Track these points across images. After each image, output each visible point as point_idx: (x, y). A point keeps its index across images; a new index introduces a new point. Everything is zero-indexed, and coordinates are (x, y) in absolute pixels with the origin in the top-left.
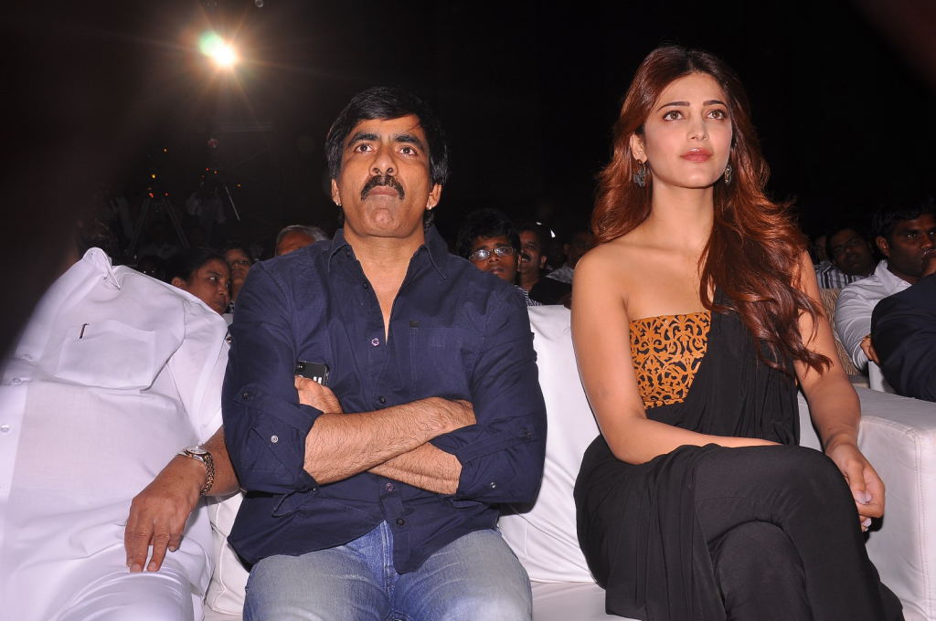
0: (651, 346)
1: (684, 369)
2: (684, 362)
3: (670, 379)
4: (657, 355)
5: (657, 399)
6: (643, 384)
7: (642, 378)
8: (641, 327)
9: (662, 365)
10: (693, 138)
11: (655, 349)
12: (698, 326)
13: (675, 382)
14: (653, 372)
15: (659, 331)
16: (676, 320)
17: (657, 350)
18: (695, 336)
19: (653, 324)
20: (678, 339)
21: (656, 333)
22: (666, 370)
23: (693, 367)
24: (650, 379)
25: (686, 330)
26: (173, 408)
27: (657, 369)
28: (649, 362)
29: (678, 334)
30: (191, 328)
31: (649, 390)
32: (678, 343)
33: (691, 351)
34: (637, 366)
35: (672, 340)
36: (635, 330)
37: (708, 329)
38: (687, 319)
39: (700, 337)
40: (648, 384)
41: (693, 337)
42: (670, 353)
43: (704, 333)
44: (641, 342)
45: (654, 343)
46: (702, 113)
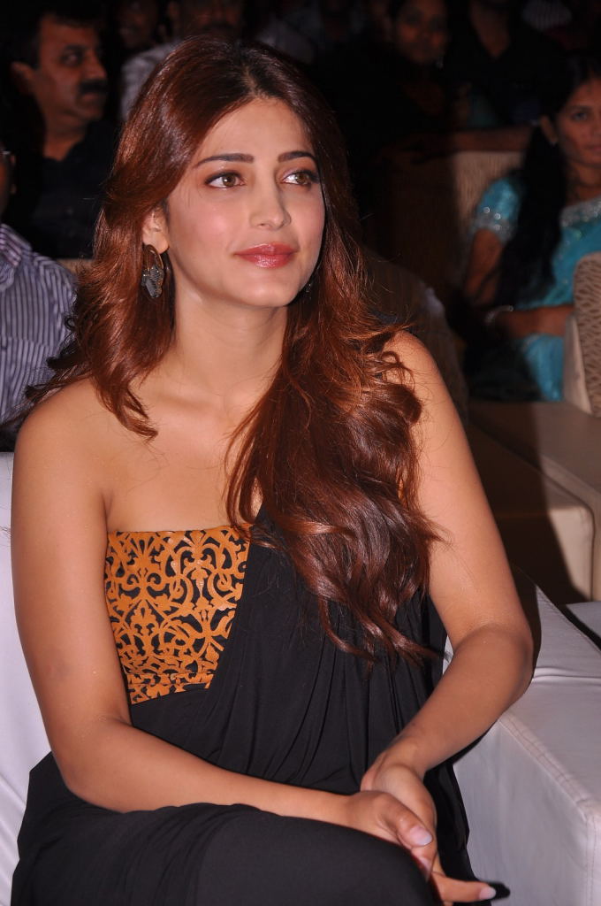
0: (143, 584)
1: (198, 628)
2: (198, 617)
3: (172, 645)
4: (152, 601)
6: (126, 648)
7: (126, 639)
8: (130, 547)
9: (160, 619)
10: (262, 224)
11: (149, 589)
12: (226, 552)
13: (182, 649)
14: (145, 631)
15: (156, 558)
16: (186, 539)
17: (154, 594)
18: (219, 570)
19: (150, 544)
20: (189, 576)
21: (153, 561)
22: (166, 629)
23: (214, 624)
24: (139, 643)
25: (204, 558)
27: (150, 626)
28: (137, 612)
29: (189, 566)
31: (136, 659)
33: (209, 598)
34: (116, 615)
35: (179, 577)
36: (120, 551)
37: (243, 557)
38: (206, 537)
39: (228, 572)
40: (135, 649)
41: (214, 572)
42: (174, 600)
43: (236, 563)
44: (127, 574)
45: (149, 580)
46: (275, 175)
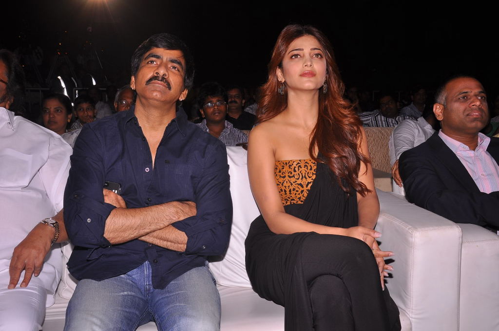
0: (287, 175)
1: (303, 187)
2: (303, 184)
3: (295, 192)
4: (289, 179)
5: (288, 200)
6: (281, 193)
7: (282, 190)
8: (283, 164)
9: (292, 184)
10: (305, 66)
11: (289, 176)
12: (310, 166)
13: (298, 193)
14: (287, 188)
16: (300, 162)
18: (309, 171)
19: (289, 164)
20: (300, 172)
21: (290, 168)
22: (293, 187)
23: (307, 186)
24: (285, 191)
25: (305, 167)
27: (289, 186)
28: (285, 182)
29: (300, 169)
30: (53, 152)
31: (284, 196)
32: (300, 174)
33: (306, 178)
34: (279, 183)
35: (298, 172)
36: (279, 166)
37: (315, 167)
38: (305, 162)
39: (311, 171)
40: (284, 193)
41: (307, 171)
42: (296, 179)
43: (313, 169)
44: (282, 172)
45: (288, 173)
46: (310, 54)
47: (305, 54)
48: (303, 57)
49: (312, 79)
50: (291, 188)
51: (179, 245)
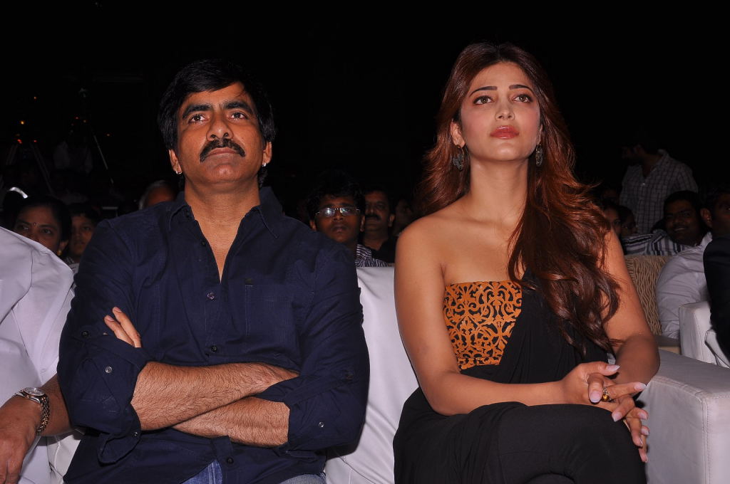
0: (466, 309)
1: (496, 331)
2: (496, 325)
3: (481, 340)
4: (471, 316)
5: (469, 357)
6: (457, 342)
7: (457, 337)
8: (458, 290)
9: (475, 326)
10: (500, 117)
11: (470, 311)
12: (510, 293)
13: (487, 342)
14: (467, 332)
15: (474, 295)
16: (490, 286)
17: (472, 313)
18: (507, 302)
19: (470, 289)
20: (492, 304)
21: (472, 296)
22: (479, 331)
23: (504, 329)
24: (464, 339)
25: (499, 295)
26: (17, 351)
27: (470, 330)
28: (464, 323)
30: (36, 278)
31: (462, 348)
32: (491, 307)
33: (502, 316)
34: (451, 325)
35: (486, 304)
36: (452, 293)
37: (520, 295)
38: (500, 285)
39: (511, 303)
40: (462, 342)
41: (504, 303)
42: (483, 316)
43: (515, 298)
44: (457, 304)
45: (470, 306)
46: (508, 96)
47: (500, 96)
48: (495, 100)
49: (512, 141)
50: (475, 332)
51: (274, 431)
